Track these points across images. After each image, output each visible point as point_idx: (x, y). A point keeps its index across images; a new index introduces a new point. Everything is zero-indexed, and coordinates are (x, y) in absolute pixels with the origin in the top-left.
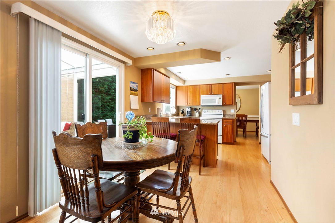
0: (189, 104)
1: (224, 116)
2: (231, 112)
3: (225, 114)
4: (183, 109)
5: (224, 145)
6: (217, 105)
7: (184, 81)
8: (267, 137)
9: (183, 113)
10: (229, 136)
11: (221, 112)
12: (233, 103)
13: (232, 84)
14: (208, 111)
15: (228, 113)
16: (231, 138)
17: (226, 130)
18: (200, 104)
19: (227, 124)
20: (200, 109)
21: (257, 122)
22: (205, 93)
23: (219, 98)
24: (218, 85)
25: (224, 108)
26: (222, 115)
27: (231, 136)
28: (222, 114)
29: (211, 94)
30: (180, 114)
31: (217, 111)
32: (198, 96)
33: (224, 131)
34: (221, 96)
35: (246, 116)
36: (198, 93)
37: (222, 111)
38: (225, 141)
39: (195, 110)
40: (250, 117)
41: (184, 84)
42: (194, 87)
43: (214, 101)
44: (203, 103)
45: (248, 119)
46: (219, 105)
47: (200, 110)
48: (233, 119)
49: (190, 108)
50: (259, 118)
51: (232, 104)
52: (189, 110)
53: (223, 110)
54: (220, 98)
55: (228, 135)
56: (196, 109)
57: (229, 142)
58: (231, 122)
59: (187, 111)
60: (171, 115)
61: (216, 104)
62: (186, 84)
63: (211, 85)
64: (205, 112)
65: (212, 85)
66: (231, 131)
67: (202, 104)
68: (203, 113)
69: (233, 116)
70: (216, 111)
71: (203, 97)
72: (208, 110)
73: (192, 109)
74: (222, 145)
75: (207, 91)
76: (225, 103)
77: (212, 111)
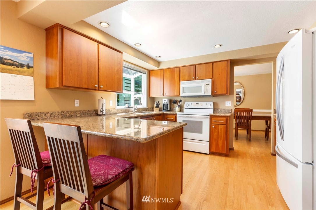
0: (165, 94)
1: (215, 110)
2: (226, 105)
3: (216, 108)
4: (159, 102)
5: (212, 156)
6: (204, 94)
7: (159, 63)
8: (296, 166)
9: (158, 106)
10: (220, 143)
11: (210, 105)
12: (229, 91)
13: (226, 62)
15: (221, 106)
16: (223, 146)
17: (215, 134)
18: (180, 95)
19: (216, 124)
20: (181, 101)
21: (267, 119)
22: (186, 78)
23: (207, 85)
24: (205, 64)
25: (216, 100)
26: (213, 110)
27: (223, 143)
28: (213, 108)
29: (195, 79)
30: (155, 109)
31: (204, 103)
32: (177, 83)
33: (213, 134)
34: (210, 81)
35: (251, 111)
36: (177, 79)
37: (212, 103)
38: (213, 150)
39: (174, 103)
40: (257, 112)
41: (159, 67)
42: (172, 70)
43: (199, 88)
44: (184, 92)
45: (253, 115)
46: (206, 95)
47: (181, 103)
48: (227, 116)
49: (167, 100)
50: (270, 113)
51: (227, 93)
52: (166, 102)
53: (214, 103)
54: (209, 84)
55: (218, 140)
56: (176, 102)
57: (220, 152)
58: (223, 120)
59: (164, 104)
60: (135, 110)
61: (202, 94)
62: (162, 67)
63: (195, 65)
64: (188, 105)
65: (197, 66)
66: (223, 135)
67: (182, 94)
68: (185, 107)
69: (229, 111)
70: (202, 104)
71: (184, 85)
72: (192, 103)
74: (209, 156)
75: (190, 75)
76: (215, 92)
77: (198, 104)
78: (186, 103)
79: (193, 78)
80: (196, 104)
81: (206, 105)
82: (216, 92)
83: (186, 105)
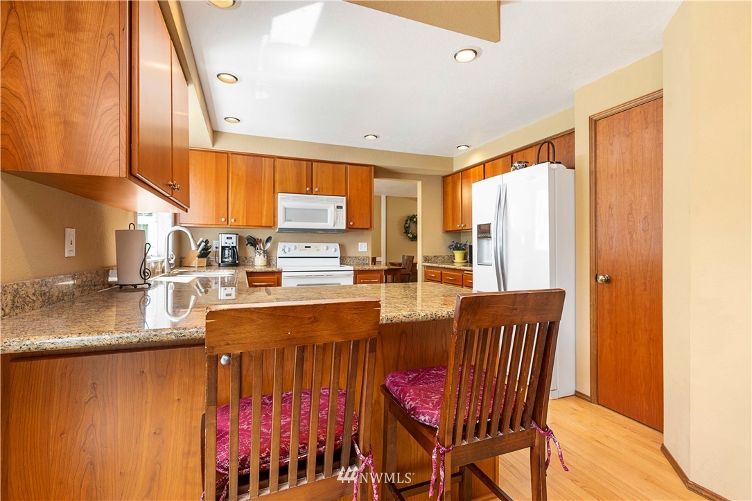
1: (343, 260)
2: (360, 250)
3: (343, 255)
4: (209, 241)
6: (332, 227)
7: (213, 134)
9: (205, 253)
11: (335, 250)
14: (295, 248)
15: (351, 252)
18: (273, 224)
20: (269, 239)
22: (291, 186)
23: (338, 207)
24: (331, 165)
25: (346, 239)
26: (338, 259)
28: (338, 255)
29: (311, 192)
31: (323, 246)
32: (266, 196)
34: (342, 201)
36: (267, 184)
37: (337, 246)
39: (251, 245)
41: (214, 143)
42: (254, 160)
43: (322, 214)
44: (286, 220)
46: (336, 228)
47: (269, 245)
49: (234, 237)
51: (370, 226)
52: (233, 242)
53: (341, 246)
54: (341, 207)
56: (254, 242)
58: (376, 279)
59: (224, 248)
61: (329, 225)
62: (221, 146)
63: (311, 162)
64: (287, 250)
65: (315, 164)
67: (281, 223)
68: (280, 253)
69: (364, 262)
70: (319, 249)
71: (285, 201)
72: (297, 244)
73: (240, 239)
75: (299, 181)
76: (351, 223)
77: (310, 247)
78: (281, 245)
79: (308, 189)
80: (306, 247)
81: (327, 249)
82: (354, 224)
83: (284, 250)
